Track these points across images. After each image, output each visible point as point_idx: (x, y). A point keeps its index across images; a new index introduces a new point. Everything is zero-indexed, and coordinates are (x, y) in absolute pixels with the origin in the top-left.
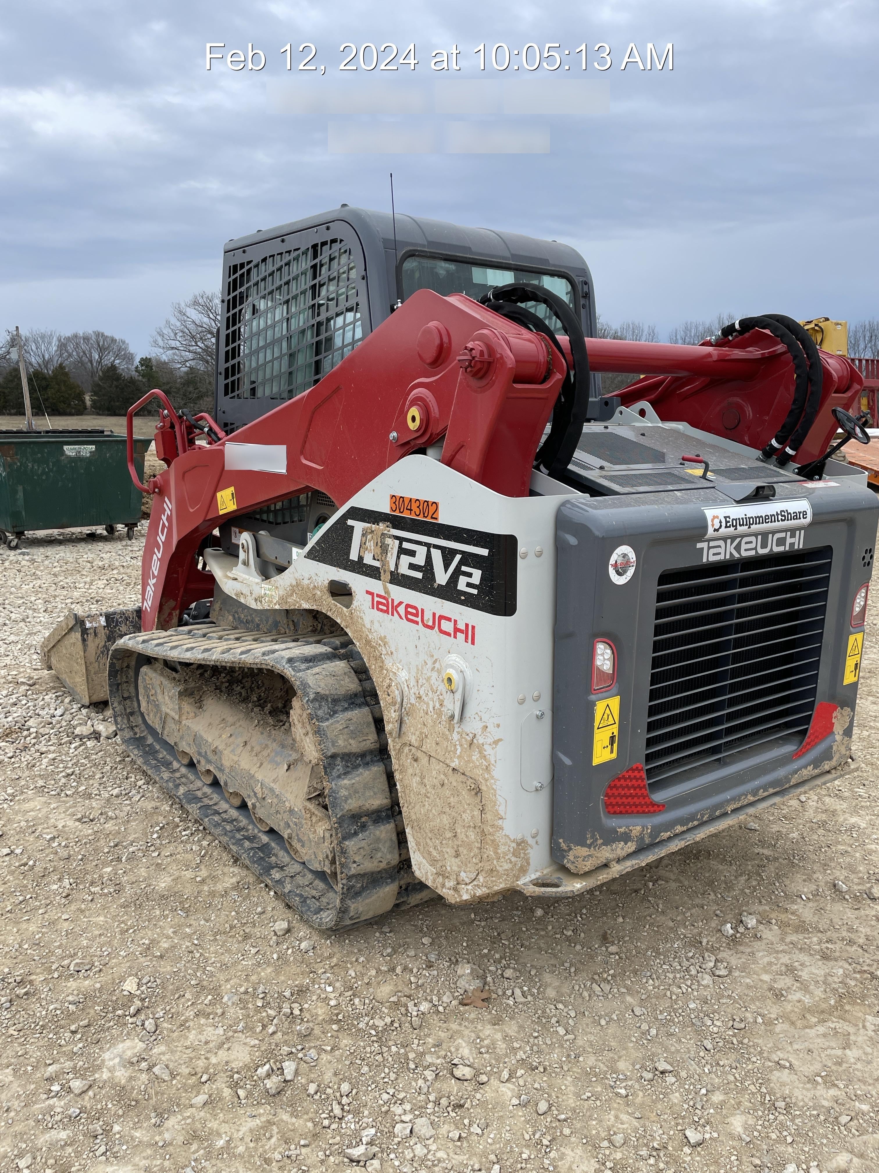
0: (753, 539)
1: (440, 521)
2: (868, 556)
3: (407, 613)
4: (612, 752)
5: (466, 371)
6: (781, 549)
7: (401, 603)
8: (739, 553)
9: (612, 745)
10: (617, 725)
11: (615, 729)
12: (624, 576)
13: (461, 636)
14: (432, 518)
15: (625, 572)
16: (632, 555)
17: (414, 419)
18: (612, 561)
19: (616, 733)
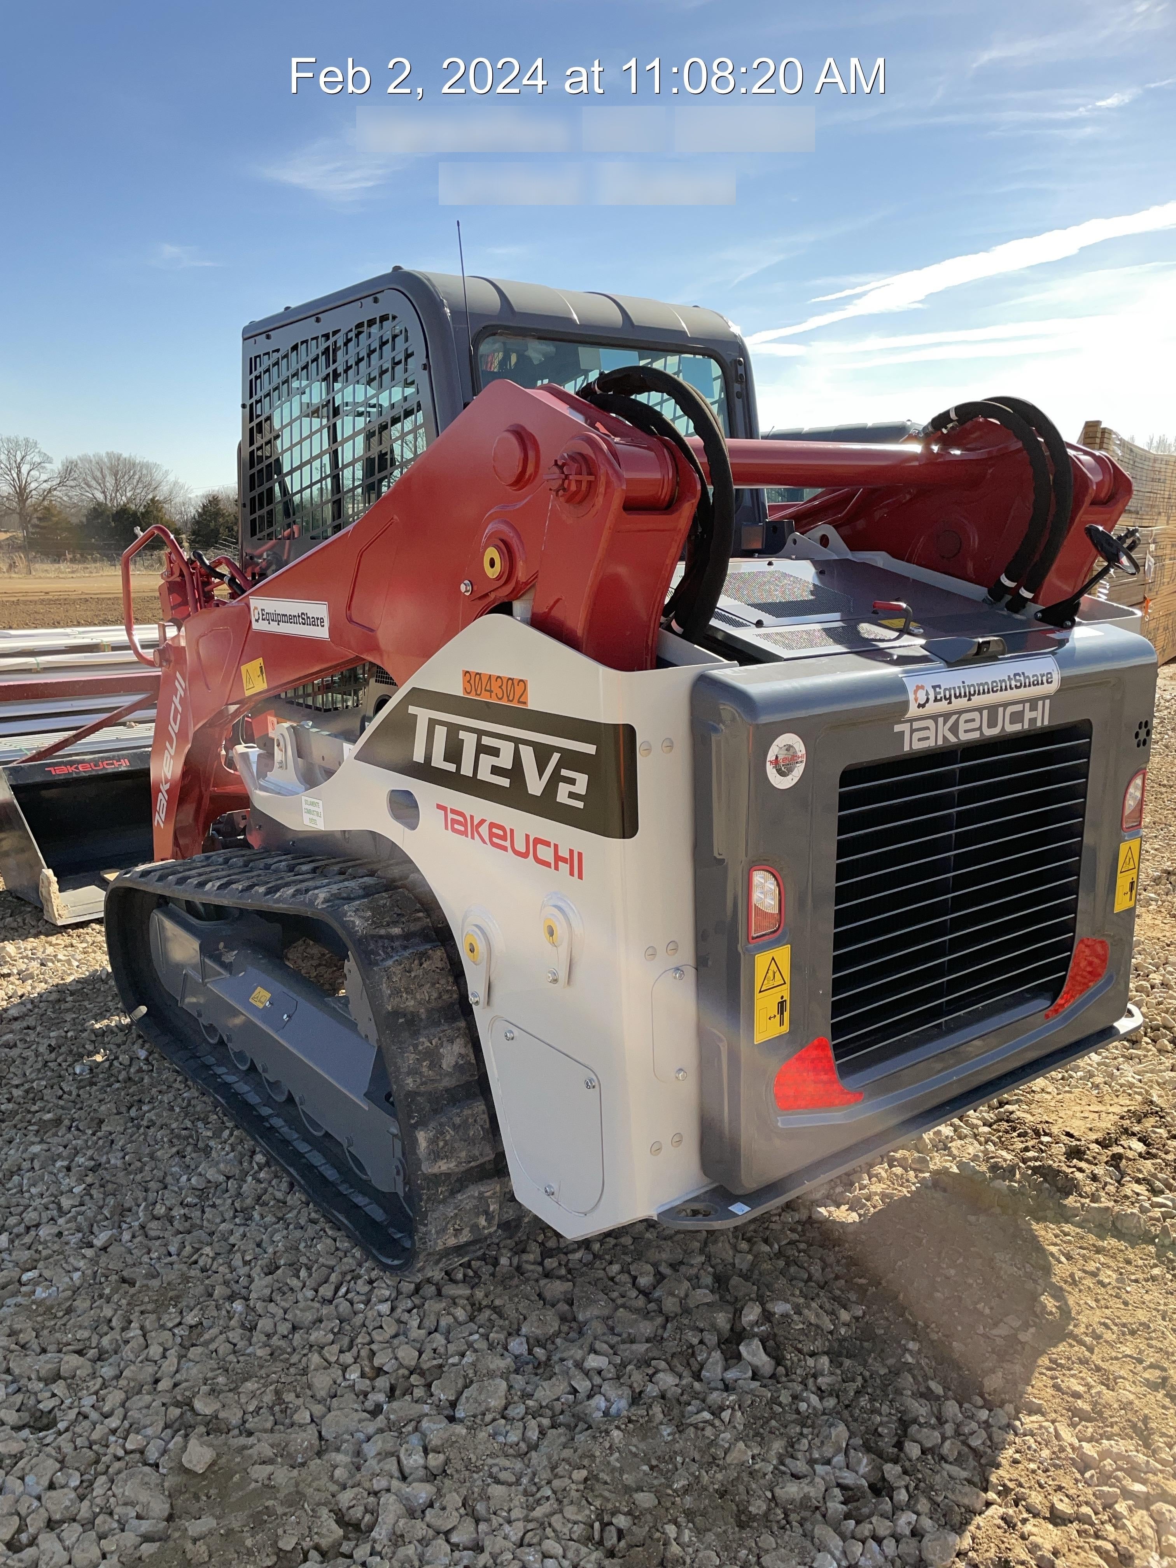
0: (976, 715)
1: (530, 706)
2: (1142, 733)
3: (492, 835)
4: (782, 1023)
5: (557, 495)
6: (1017, 727)
7: (482, 821)
8: (957, 736)
9: (782, 1013)
10: (787, 986)
11: (785, 992)
12: (790, 777)
13: (564, 867)
14: (519, 702)
15: (790, 771)
16: (800, 747)
17: (492, 564)
18: (771, 756)
19: (787, 997)
